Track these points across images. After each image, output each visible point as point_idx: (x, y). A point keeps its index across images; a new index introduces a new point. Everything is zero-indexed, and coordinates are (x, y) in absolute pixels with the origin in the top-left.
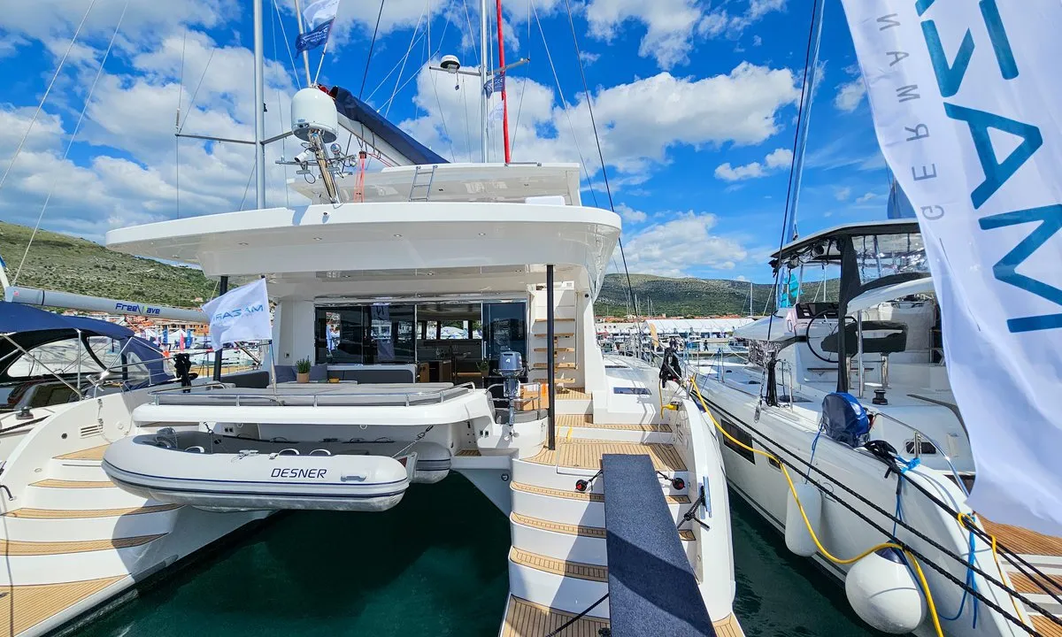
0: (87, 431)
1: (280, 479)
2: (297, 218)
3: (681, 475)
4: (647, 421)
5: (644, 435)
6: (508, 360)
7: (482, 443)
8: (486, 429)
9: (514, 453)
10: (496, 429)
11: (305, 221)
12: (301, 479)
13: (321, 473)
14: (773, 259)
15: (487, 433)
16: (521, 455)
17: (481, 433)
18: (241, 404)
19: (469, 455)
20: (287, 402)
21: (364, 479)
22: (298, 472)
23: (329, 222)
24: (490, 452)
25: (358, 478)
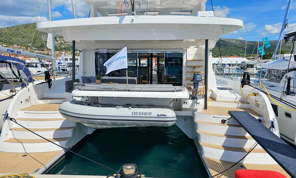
0: (27, 100)
1: (135, 115)
2: (121, 21)
3: (261, 118)
4: (237, 100)
5: (238, 105)
6: (198, 76)
7: (184, 106)
8: (186, 101)
9: (196, 110)
10: (190, 102)
11: (124, 22)
12: (143, 115)
13: (150, 113)
14: (285, 36)
15: (186, 103)
16: (198, 111)
17: (184, 103)
18: (114, 91)
19: (178, 111)
20: (130, 90)
21: (166, 116)
22: (141, 113)
23: (134, 23)
24: (186, 109)
25: (164, 115)
